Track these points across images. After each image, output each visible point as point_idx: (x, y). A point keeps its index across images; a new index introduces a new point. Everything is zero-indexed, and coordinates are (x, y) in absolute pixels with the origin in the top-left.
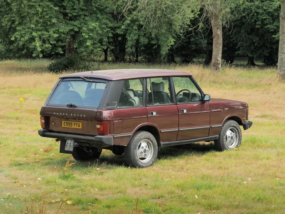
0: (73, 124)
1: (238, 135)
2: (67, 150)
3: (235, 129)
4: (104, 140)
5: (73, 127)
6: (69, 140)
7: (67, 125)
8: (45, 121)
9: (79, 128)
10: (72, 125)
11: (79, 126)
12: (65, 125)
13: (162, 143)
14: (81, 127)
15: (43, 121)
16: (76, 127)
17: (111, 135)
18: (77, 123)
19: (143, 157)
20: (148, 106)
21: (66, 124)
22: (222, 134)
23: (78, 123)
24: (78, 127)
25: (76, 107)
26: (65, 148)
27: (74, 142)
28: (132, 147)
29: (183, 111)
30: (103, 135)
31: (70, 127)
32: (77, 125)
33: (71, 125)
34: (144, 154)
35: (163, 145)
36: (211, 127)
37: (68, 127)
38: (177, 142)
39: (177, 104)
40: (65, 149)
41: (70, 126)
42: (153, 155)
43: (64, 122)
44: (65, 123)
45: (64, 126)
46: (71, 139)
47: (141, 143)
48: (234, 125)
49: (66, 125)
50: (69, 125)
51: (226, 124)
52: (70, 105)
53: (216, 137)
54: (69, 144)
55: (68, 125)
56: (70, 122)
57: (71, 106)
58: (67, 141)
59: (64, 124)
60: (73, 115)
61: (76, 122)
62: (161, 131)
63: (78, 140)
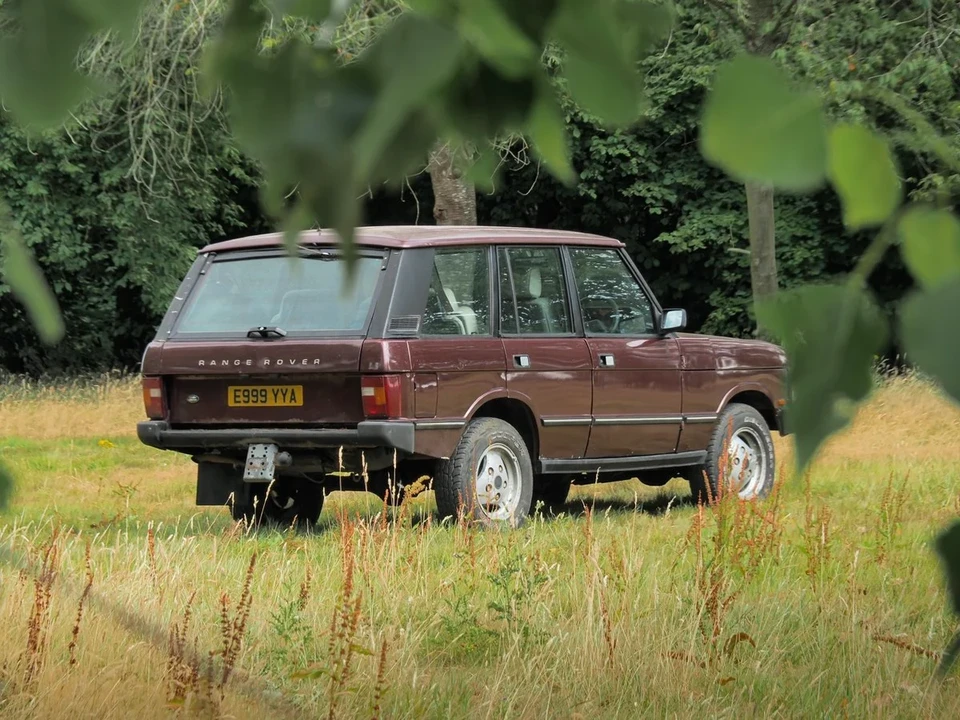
0: (270, 395)
1: (764, 455)
2: (252, 477)
3: (755, 435)
4: (389, 435)
5: (271, 403)
6: (257, 446)
7: (246, 399)
8: (163, 392)
9: (293, 404)
10: (265, 396)
11: (293, 398)
12: (237, 399)
13: (544, 461)
14: (300, 402)
15: (156, 393)
16: (280, 403)
17: (406, 419)
18: (284, 388)
19: (493, 502)
20: (505, 335)
21: (244, 396)
22: (715, 448)
23: (290, 388)
24: (287, 403)
25: (280, 336)
26: (246, 471)
27: (276, 451)
28: (463, 464)
29: (604, 358)
30: (385, 418)
31: (259, 404)
32: (284, 395)
33: (263, 399)
34: (494, 492)
35: (549, 467)
36: (685, 419)
37: (251, 404)
38: (586, 461)
39: (584, 337)
40: (246, 476)
41: (256, 402)
42: (521, 498)
43: (236, 391)
44: (238, 393)
45: (236, 402)
46: (265, 444)
47: (485, 457)
48: (753, 421)
49: (242, 398)
50: (255, 399)
51: (728, 415)
52: (260, 332)
53: (700, 457)
54: (258, 458)
55: (252, 398)
56: (259, 388)
57: (265, 335)
58: (250, 449)
59: (236, 396)
60: (273, 362)
61: (280, 387)
62: (542, 421)
63: (289, 445)
